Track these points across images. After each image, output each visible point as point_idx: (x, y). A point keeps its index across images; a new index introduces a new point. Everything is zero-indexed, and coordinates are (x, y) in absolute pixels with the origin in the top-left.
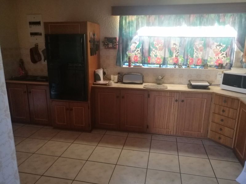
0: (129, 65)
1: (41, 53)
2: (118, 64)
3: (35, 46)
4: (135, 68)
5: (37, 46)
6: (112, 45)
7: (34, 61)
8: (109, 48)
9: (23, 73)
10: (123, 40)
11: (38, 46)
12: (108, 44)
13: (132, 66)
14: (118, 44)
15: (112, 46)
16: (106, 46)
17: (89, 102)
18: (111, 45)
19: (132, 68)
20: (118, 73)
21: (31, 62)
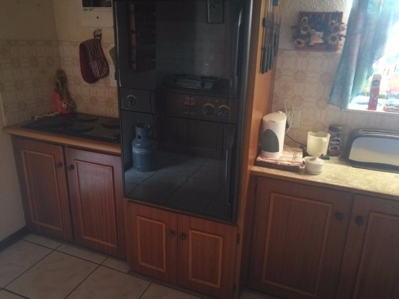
0: (373, 104)
1: (108, 57)
2: (335, 99)
3: (93, 37)
4: (388, 115)
5: (97, 38)
6: (323, 38)
7: (90, 77)
8: (312, 46)
9: (64, 106)
10: (367, 19)
11: (100, 36)
12: (309, 36)
13: (380, 109)
14: (344, 33)
15: (321, 41)
16: (302, 40)
17: (241, 222)
18: (318, 38)
19: (379, 114)
20: (328, 126)
21: (82, 80)
